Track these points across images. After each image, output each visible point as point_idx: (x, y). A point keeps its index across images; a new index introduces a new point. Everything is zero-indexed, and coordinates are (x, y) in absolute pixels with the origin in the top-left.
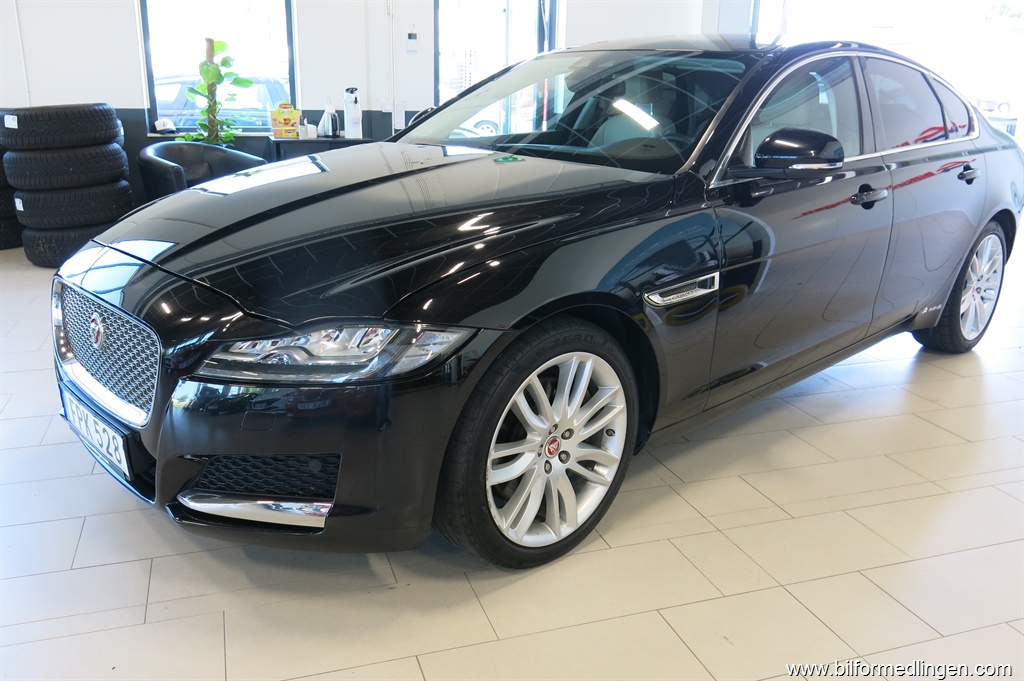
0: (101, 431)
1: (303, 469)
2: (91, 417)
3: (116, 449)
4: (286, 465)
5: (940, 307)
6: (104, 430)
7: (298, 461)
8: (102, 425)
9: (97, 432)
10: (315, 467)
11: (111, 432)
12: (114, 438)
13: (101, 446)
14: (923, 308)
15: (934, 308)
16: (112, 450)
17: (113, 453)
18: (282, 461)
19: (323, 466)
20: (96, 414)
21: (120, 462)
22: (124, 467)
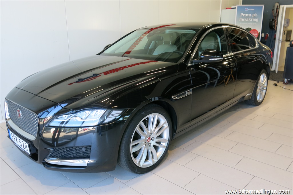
0: (21, 142)
1: (80, 150)
2: (18, 138)
3: (26, 147)
4: (76, 149)
5: (251, 94)
6: (22, 142)
7: (79, 148)
8: (21, 140)
9: (20, 142)
10: (84, 149)
11: (24, 142)
12: (25, 144)
13: (21, 146)
14: (247, 94)
15: (250, 94)
16: (25, 147)
17: (25, 148)
18: (74, 148)
19: (86, 149)
20: (20, 137)
21: (27, 150)
22: (29, 152)
